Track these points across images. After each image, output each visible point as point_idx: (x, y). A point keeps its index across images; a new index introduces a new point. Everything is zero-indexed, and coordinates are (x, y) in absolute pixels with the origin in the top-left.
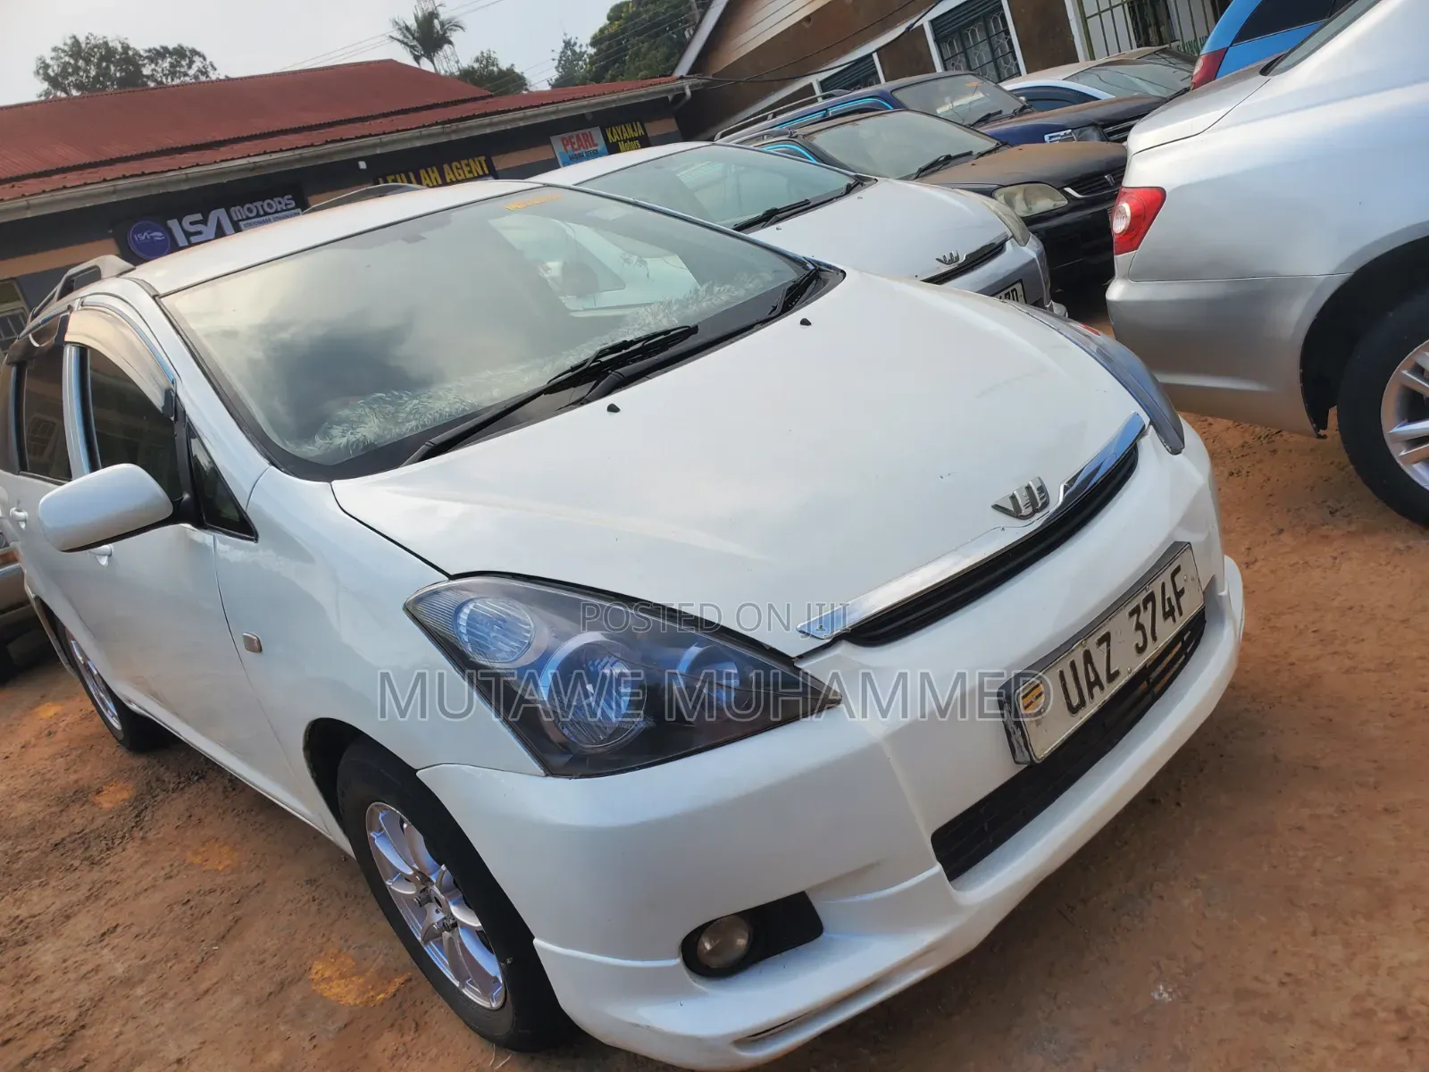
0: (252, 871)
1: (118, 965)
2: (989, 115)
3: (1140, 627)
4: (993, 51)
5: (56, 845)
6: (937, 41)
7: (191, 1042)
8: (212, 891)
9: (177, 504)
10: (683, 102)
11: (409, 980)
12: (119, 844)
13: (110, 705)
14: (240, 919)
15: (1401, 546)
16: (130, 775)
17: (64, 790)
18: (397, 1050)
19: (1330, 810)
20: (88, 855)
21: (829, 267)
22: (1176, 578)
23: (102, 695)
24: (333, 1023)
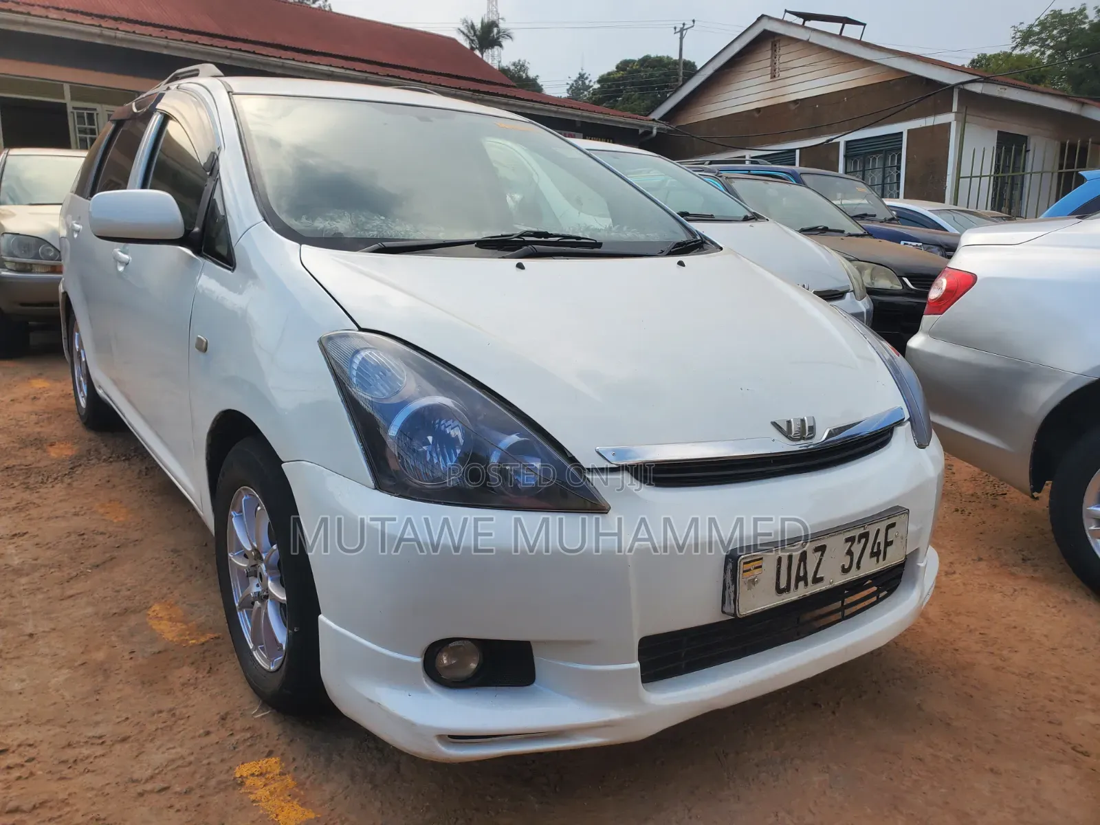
0: (137, 530)
1: (16, 558)
2: (866, 215)
3: (850, 553)
4: (884, 178)
5: (7, 468)
6: (845, 156)
7: (45, 626)
8: (102, 533)
9: (188, 232)
10: (648, 138)
11: (218, 638)
12: (51, 482)
13: (85, 388)
14: (115, 558)
15: (1069, 599)
16: (78, 441)
17: (29, 435)
18: (189, 680)
19: (949, 756)
20: (26, 481)
21: (713, 243)
22: (890, 531)
23: (82, 379)
24: (151, 648)
